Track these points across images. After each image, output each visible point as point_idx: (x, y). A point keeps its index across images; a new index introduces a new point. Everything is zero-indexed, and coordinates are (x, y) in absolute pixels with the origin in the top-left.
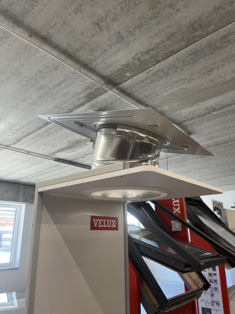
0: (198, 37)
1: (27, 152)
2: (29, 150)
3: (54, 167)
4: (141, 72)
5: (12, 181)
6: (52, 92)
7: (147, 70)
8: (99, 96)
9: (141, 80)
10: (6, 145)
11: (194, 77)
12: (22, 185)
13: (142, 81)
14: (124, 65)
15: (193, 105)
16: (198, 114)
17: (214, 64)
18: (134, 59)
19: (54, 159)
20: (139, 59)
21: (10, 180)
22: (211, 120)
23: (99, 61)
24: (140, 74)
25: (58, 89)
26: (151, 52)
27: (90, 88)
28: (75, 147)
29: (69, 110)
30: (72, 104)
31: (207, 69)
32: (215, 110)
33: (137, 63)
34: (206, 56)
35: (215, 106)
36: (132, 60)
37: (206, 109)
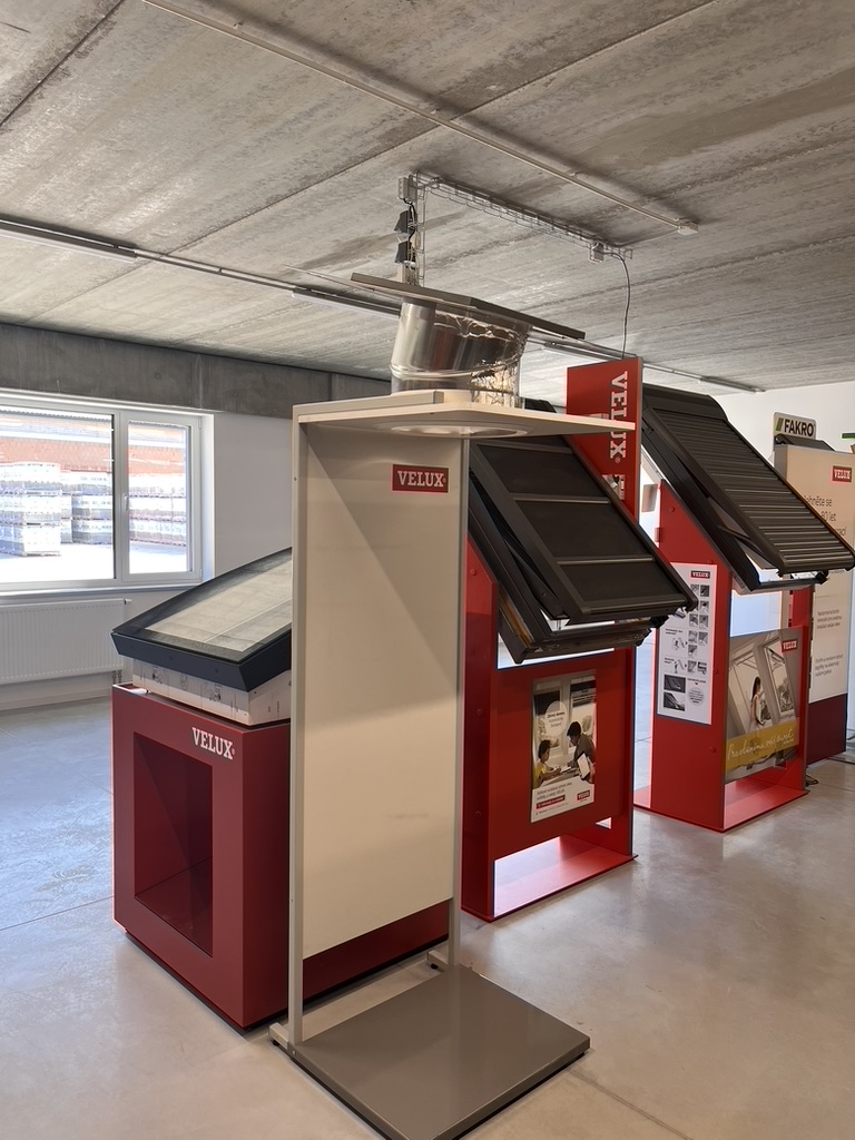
0: (667, 12)
1: (217, 270)
2: (222, 263)
3: (294, 306)
4: (529, 83)
5: (170, 343)
6: (290, 129)
7: (544, 78)
8: (418, 135)
9: (531, 99)
10: (162, 251)
11: (678, 89)
12: (199, 356)
13: (534, 102)
14: (481, 68)
15: (689, 152)
16: (711, 172)
17: (727, 63)
18: (506, 57)
19: (294, 287)
20: (518, 57)
21: (163, 342)
22: (754, 186)
23: (413, 62)
24: (526, 87)
25: (307, 122)
26: (548, 43)
27: (392, 118)
28: (356, 256)
29: (336, 167)
30: (344, 155)
31: (709, 74)
32: (759, 163)
33: (516, 64)
34: (698, 47)
35: (756, 154)
36: (500, 58)
37: (732, 161)
